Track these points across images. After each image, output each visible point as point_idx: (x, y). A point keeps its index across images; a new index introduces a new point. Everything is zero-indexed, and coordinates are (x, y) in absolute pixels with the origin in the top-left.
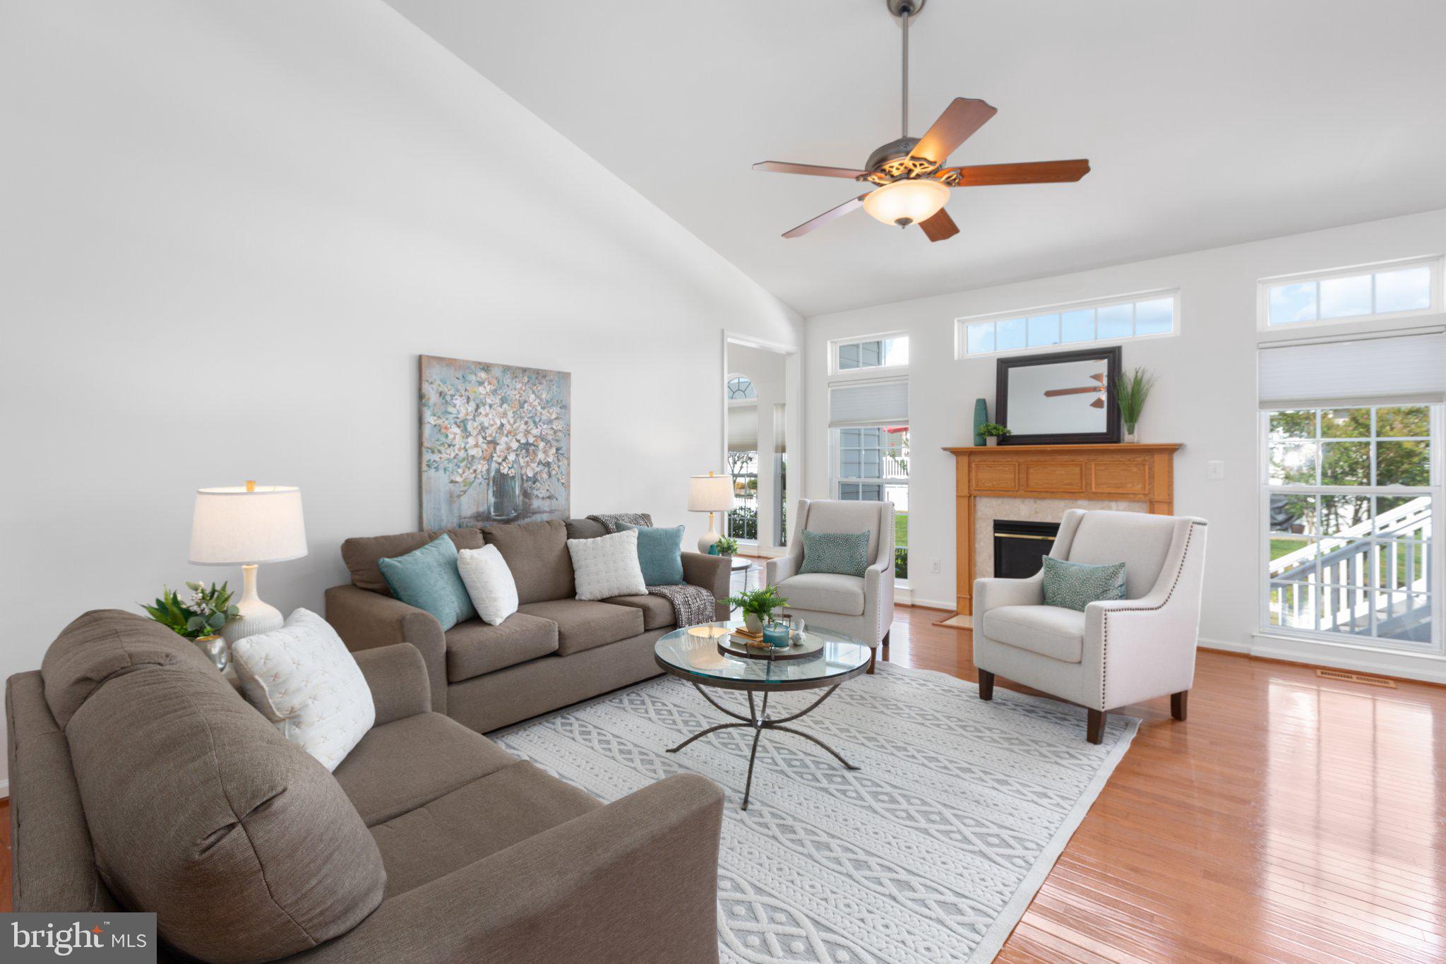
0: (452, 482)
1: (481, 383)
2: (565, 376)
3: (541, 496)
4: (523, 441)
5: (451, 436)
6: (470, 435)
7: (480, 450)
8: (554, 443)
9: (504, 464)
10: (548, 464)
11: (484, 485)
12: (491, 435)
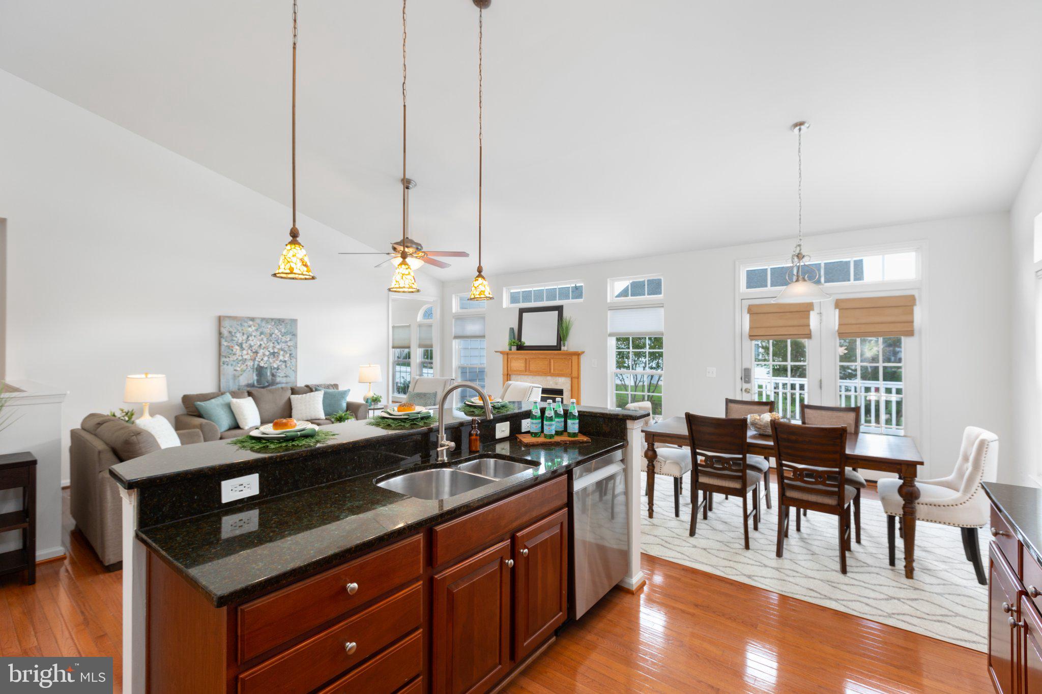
0: (235, 370)
1: (250, 326)
2: (294, 321)
3: (281, 376)
4: (272, 351)
5: (234, 350)
6: (244, 349)
7: (249, 356)
8: (289, 352)
9: (262, 362)
10: (285, 362)
11: (251, 371)
12: (255, 349)
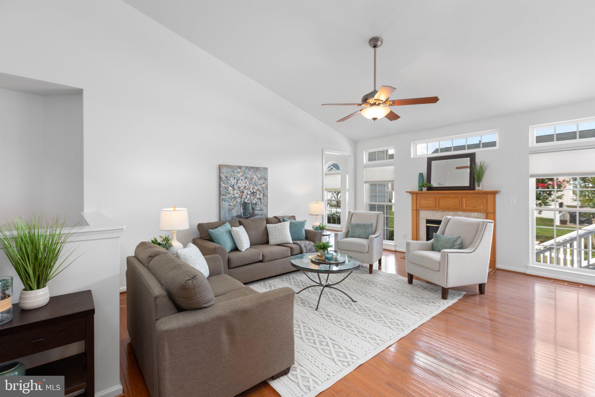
0: (230, 205)
1: (238, 173)
2: (266, 169)
3: (258, 209)
4: (252, 191)
5: (229, 190)
6: (235, 190)
7: (238, 194)
8: (262, 192)
9: (246, 199)
10: (260, 199)
11: (240, 205)
12: (242, 190)
